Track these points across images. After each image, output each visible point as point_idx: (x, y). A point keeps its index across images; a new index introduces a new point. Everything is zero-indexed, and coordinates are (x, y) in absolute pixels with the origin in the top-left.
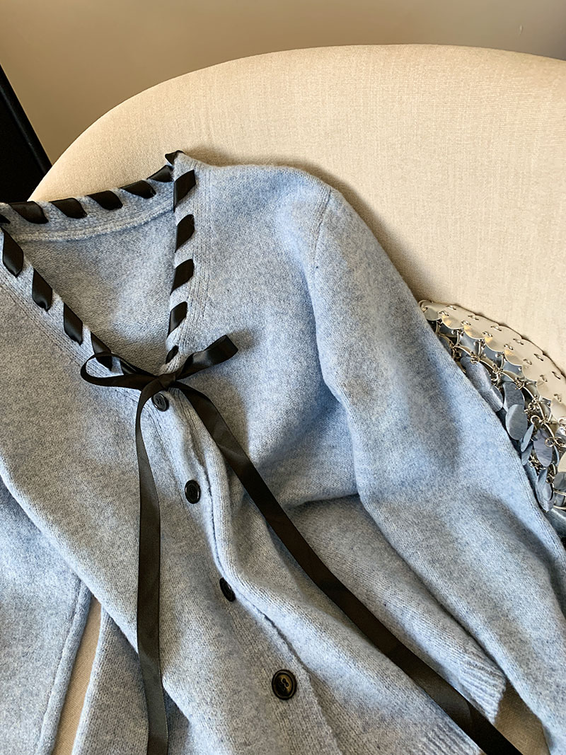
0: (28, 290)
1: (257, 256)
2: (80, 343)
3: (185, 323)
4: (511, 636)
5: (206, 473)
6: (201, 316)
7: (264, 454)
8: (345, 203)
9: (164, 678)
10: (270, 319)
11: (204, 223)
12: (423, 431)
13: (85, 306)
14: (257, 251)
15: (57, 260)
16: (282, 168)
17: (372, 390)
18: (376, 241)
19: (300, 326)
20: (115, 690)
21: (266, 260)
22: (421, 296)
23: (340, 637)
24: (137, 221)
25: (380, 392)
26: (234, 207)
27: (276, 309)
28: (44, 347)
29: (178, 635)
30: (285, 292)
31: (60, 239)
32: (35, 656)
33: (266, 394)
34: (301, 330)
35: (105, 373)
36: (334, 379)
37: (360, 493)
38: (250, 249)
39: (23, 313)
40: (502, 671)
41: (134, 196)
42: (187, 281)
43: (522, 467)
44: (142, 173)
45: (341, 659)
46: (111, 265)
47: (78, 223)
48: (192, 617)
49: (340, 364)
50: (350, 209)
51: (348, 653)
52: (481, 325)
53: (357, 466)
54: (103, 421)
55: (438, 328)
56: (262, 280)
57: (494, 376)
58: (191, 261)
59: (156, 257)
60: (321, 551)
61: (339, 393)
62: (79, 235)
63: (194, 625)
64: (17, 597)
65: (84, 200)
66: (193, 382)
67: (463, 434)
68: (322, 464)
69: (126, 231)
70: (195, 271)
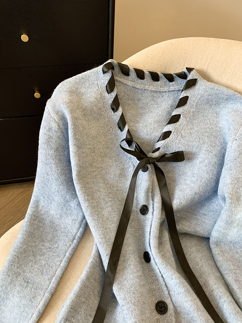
0: (110, 101)
1: (207, 124)
2: (122, 131)
3: (167, 140)
5: (153, 205)
6: (175, 139)
7: (179, 207)
9: (114, 284)
10: (204, 152)
11: (192, 102)
14: (208, 121)
15: (125, 93)
16: (236, 93)
17: (240, 200)
19: (215, 160)
20: (92, 281)
21: (211, 127)
23: (193, 298)
24: (162, 89)
26: (207, 100)
27: (208, 149)
28: (107, 126)
29: (124, 268)
30: (215, 143)
31: (131, 85)
32: (54, 250)
33: (188, 182)
34: (215, 162)
35: (126, 147)
38: (206, 120)
39: (104, 110)
41: (166, 79)
42: (175, 123)
45: (192, 308)
46: (144, 103)
47: (140, 81)
48: (132, 263)
49: (231, 184)
51: (196, 306)
53: (216, 227)
54: (117, 166)
56: (207, 134)
58: (180, 115)
59: (163, 107)
60: (187, 256)
62: (138, 86)
63: (132, 267)
64: (52, 222)
65: (146, 73)
66: (159, 164)
68: (198, 220)
69: (156, 92)
70: (180, 120)
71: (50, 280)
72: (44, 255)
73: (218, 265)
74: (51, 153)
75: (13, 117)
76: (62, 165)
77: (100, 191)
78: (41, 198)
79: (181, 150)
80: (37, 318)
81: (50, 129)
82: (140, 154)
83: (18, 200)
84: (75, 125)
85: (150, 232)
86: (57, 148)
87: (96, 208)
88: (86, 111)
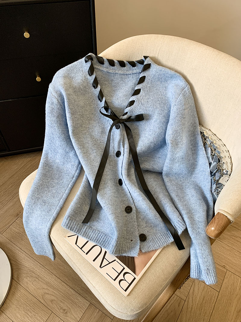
0: (92, 81)
1: (159, 95)
2: (101, 102)
3: (132, 106)
4: (191, 218)
5: (124, 150)
6: (138, 106)
8: (190, 90)
10: (156, 114)
11: (148, 80)
12: (187, 161)
13: (105, 92)
14: (160, 93)
15: (102, 76)
16: (176, 73)
17: (178, 144)
18: (194, 103)
19: (164, 120)
21: (162, 97)
22: (201, 124)
23: (148, 203)
24: (128, 73)
25: (180, 146)
26: (158, 78)
27: (159, 112)
28: (91, 99)
30: (164, 108)
31: (105, 71)
32: (60, 184)
33: (147, 135)
35: (105, 112)
36: (169, 138)
37: (163, 172)
38: (158, 92)
39: (88, 87)
40: (186, 225)
41: (130, 65)
42: (137, 95)
43: (210, 179)
44: (134, 59)
45: (146, 208)
46: (116, 83)
47: (112, 67)
48: (109, 185)
49: (172, 134)
50: (190, 92)
51: (149, 207)
52: (214, 138)
53: (165, 164)
55: (202, 134)
56: (158, 102)
57: (212, 153)
58: (140, 89)
59: (129, 85)
60: (147, 183)
61: (169, 142)
62: (111, 71)
64: (58, 167)
65: (116, 61)
66: (128, 124)
67: (197, 166)
68: (155, 161)
69: (124, 74)
70: (140, 93)
71: (59, 200)
72: (54, 187)
73: (167, 188)
74: (54, 119)
75: (20, 98)
76: (62, 127)
77: (88, 143)
78: (50, 151)
79: (142, 113)
80: (53, 221)
81: (52, 103)
82: (114, 117)
83: (28, 167)
84: (68, 99)
85: (122, 167)
86: (58, 116)
87: (86, 153)
88: (76, 89)
